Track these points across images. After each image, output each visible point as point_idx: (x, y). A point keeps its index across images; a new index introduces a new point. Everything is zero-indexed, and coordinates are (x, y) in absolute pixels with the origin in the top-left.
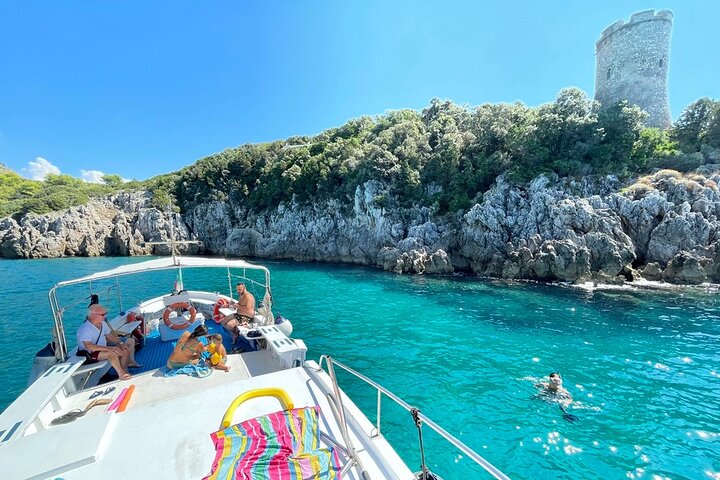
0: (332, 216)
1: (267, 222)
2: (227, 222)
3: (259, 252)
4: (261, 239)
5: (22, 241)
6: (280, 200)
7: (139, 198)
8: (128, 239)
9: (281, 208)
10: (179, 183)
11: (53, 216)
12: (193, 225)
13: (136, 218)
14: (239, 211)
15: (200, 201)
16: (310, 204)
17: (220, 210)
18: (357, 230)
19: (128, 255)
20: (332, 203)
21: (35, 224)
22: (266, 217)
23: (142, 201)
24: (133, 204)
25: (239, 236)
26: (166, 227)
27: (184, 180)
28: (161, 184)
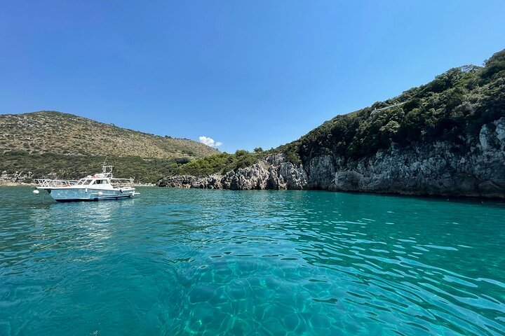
0: (443, 156)
1: (366, 166)
2: (332, 167)
3: (364, 187)
4: (362, 178)
5: (239, 182)
6: (377, 149)
7: (280, 157)
8: (277, 180)
9: (379, 155)
10: (301, 147)
11: (248, 169)
12: (309, 170)
13: (279, 168)
14: (340, 160)
15: (313, 156)
16: (411, 148)
17: (327, 160)
18: (486, 166)
19: (278, 189)
20: (438, 145)
21: (243, 173)
22: (365, 162)
23: (281, 159)
24: (277, 160)
25: (344, 177)
26: (295, 173)
27: (303, 144)
28: (290, 148)
